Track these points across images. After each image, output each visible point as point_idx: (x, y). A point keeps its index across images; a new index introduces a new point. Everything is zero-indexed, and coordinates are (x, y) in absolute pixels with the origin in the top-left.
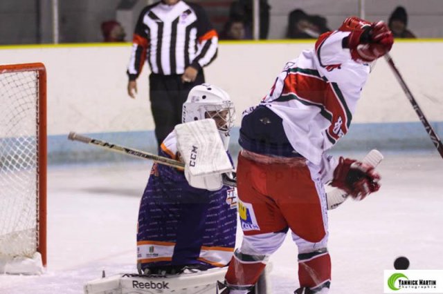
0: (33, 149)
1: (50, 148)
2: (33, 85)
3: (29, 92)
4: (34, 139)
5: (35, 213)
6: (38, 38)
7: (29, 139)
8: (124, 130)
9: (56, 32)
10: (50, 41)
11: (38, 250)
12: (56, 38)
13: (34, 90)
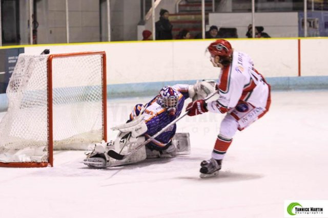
0: (100, 92)
1: (108, 90)
2: (100, 61)
3: (98, 64)
4: (101, 87)
5: (101, 121)
6: (101, 39)
7: (99, 87)
8: (142, 82)
9: (109, 36)
10: (106, 40)
11: (103, 139)
12: (109, 39)
13: (100, 63)
